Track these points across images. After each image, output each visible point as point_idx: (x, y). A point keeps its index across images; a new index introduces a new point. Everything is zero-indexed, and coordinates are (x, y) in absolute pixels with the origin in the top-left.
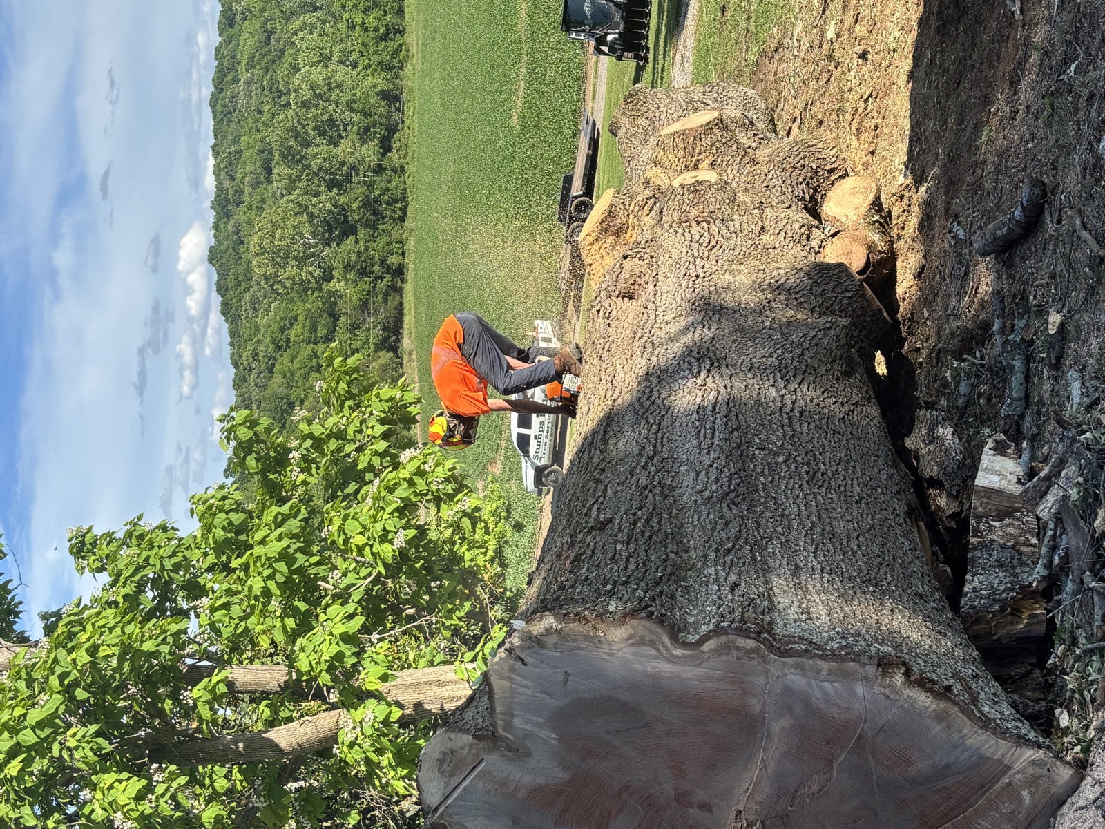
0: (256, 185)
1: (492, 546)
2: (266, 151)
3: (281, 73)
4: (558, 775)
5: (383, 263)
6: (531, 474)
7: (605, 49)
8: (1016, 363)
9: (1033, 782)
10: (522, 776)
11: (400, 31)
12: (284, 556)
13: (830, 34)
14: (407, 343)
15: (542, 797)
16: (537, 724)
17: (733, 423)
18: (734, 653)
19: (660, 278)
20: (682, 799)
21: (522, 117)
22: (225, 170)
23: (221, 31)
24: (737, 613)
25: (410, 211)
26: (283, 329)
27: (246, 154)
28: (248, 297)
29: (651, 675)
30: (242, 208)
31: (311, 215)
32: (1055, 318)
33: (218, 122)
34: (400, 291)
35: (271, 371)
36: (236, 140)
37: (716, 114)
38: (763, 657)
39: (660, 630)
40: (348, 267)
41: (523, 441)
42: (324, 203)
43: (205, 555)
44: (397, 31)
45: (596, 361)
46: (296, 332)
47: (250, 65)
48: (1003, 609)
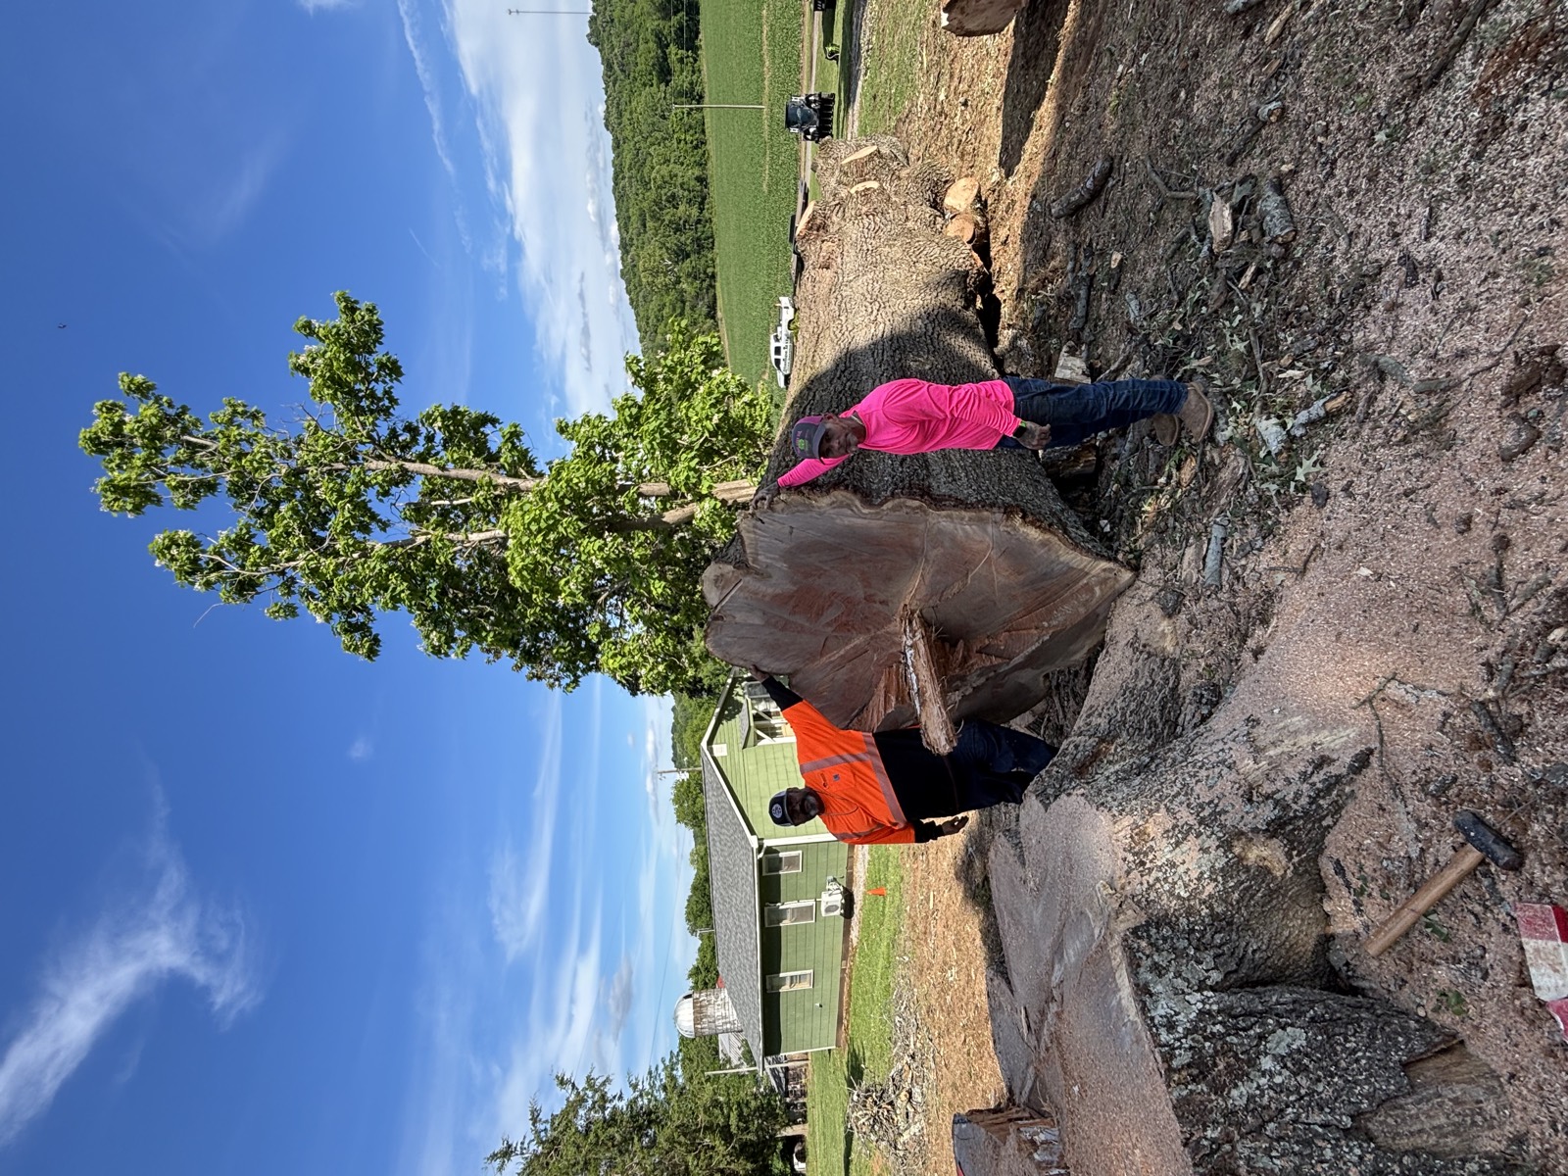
0: (639, 235)
1: (764, 417)
2: (642, 215)
3: (646, 170)
4: (790, 588)
5: (705, 273)
6: (783, 378)
7: (809, 137)
8: (1081, 292)
9: (1103, 582)
10: (767, 589)
11: (704, 143)
12: (659, 429)
13: (942, 97)
14: (719, 314)
15: (780, 600)
16: (774, 559)
17: (895, 345)
18: (905, 510)
19: (845, 253)
20: (869, 599)
21: (769, 186)
22: (624, 227)
23: (614, 150)
24: (906, 482)
25: (716, 244)
26: (659, 310)
27: (633, 218)
28: (641, 294)
29: (848, 526)
30: (634, 248)
31: (667, 248)
32: (1117, 257)
33: (617, 203)
34: (714, 287)
35: (656, 332)
36: (627, 211)
37: (875, 148)
38: (925, 512)
39: (853, 497)
40: (689, 275)
41: (778, 362)
42: (672, 241)
43: (621, 429)
44: (702, 143)
45: (807, 310)
46: (666, 310)
47: (630, 169)
48: (1069, 458)
